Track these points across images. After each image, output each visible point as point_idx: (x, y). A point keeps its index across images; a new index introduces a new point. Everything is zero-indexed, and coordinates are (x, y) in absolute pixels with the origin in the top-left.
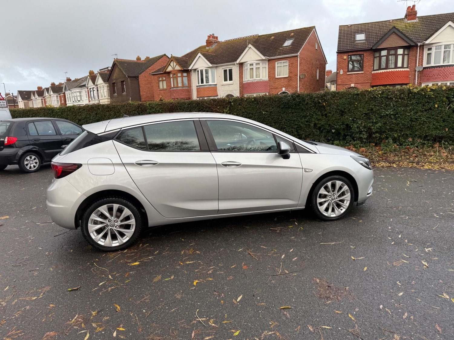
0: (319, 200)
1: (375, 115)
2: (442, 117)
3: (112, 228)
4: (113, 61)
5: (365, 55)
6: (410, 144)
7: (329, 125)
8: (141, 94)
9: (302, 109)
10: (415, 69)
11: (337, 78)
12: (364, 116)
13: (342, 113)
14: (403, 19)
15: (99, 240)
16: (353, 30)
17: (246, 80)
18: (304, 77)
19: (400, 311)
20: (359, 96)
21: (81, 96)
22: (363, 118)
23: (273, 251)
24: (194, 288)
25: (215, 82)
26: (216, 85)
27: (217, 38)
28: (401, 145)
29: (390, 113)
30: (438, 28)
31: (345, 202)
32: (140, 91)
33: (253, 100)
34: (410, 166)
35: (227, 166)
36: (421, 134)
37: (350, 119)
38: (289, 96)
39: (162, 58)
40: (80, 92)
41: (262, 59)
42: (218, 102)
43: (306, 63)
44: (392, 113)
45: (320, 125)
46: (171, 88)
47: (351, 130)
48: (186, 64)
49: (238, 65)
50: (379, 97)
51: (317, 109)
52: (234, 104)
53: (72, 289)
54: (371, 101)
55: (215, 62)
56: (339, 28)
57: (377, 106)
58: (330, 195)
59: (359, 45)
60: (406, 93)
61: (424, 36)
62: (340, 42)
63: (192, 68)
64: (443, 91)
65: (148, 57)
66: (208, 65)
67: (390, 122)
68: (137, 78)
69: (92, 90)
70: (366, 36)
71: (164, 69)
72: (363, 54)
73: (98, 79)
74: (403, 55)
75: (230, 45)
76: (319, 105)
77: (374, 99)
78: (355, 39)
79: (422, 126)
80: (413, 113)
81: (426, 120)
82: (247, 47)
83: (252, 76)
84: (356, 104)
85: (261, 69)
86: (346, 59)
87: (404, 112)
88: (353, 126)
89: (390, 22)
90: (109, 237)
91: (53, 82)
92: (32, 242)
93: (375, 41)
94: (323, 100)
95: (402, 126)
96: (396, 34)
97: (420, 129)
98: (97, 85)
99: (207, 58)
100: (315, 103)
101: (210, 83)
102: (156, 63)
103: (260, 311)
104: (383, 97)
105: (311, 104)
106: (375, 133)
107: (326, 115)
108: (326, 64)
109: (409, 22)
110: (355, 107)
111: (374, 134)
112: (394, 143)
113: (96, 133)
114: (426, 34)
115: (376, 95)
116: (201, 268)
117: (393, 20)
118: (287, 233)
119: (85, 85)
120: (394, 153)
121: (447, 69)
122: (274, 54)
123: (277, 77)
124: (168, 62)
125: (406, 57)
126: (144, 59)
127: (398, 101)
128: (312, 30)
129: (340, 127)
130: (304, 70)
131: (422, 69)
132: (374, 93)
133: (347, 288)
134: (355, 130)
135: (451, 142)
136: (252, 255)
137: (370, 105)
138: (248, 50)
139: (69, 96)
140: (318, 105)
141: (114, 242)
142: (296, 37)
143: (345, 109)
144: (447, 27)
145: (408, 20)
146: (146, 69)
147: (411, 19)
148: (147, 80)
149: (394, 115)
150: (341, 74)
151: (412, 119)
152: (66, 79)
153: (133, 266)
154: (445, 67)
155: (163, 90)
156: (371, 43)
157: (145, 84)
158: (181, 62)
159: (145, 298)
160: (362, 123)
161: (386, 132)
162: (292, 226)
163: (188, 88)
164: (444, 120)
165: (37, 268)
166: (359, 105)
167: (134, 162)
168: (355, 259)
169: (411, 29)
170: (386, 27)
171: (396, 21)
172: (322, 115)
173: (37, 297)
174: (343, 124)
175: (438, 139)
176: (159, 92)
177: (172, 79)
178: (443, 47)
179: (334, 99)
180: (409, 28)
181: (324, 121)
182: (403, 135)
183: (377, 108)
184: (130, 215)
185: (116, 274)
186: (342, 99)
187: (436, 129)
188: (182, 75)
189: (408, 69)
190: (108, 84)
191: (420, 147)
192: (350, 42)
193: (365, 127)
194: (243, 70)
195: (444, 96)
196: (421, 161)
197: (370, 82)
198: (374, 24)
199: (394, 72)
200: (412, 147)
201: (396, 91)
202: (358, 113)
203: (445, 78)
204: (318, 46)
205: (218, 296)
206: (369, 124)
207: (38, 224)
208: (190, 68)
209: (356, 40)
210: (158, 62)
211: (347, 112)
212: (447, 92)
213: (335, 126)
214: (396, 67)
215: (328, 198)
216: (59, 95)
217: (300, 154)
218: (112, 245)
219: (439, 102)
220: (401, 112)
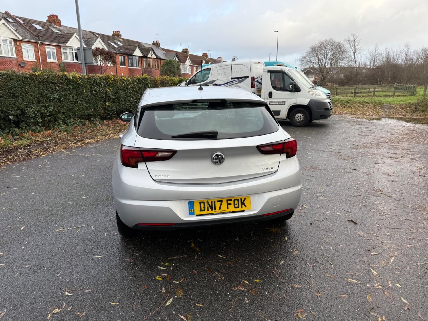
13: (15, 97)
20: (28, 79)
36: (78, 114)
37: (24, 103)
44: (57, 97)
50: (46, 81)
54: (39, 85)
57: (45, 90)
60: (64, 78)
64: (85, 79)
67: (57, 106)
77: (41, 83)
79: (78, 107)
81: (80, 103)
87: (66, 96)
95: (66, 108)
97: (77, 110)
104: (49, 81)
110: (26, 90)
129: (16, 112)
132: (40, 78)
134: (31, 115)
137: (39, 89)
143: (16, 93)
149: (58, 99)
151: (72, 102)
160: (35, 108)
161: (54, 115)
164: (90, 102)
166: (29, 89)
182: (67, 116)
183: (46, 92)
195: (87, 83)
202: (29, 97)
206: (41, 108)
211: (19, 96)
212: (88, 80)
213: (11, 112)
219: (85, 87)
220: (63, 96)
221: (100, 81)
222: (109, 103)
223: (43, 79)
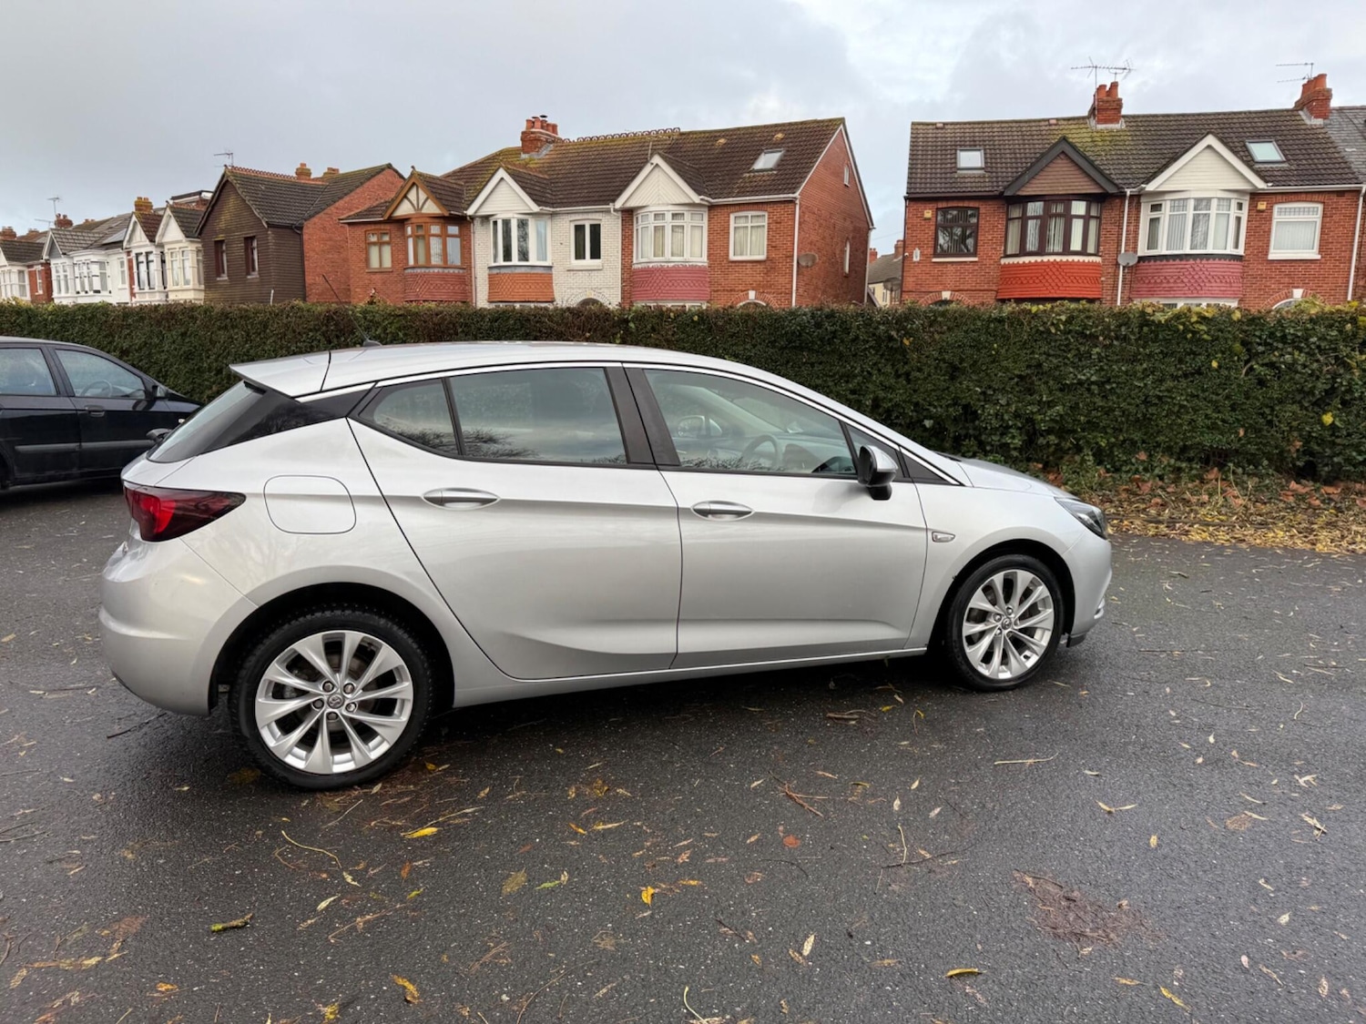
0: (970, 629)
1: (1046, 383)
2: (1228, 397)
3: (336, 711)
4: (223, 172)
5: (982, 211)
6: (1141, 468)
7: (917, 404)
8: (309, 279)
9: (841, 356)
10: (1116, 259)
11: (903, 272)
12: (1017, 384)
13: (954, 372)
14: (1083, 118)
15: (290, 752)
16: (949, 139)
17: (644, 260)
18: (810, 264)
19: (1302, 972)
20: (1004, 325)
21: (103, 276)
22: (1012, 388)
23: (860, 787)
24: (649, 912)
25: (546, 260)
26: (551, 267)
27: (554, 127)
28: (1117, 470)
29: (1088, 379)
30: (1177, 151)
31: (1038, 635)
32: (304, 272)
33: (696, 318)
34: (1151, 533)
35: (710, 516)
36: (1171, 440)
37: (977, 389)
38: (805, 314)
39: (380, 176)
40: (102, 264)
41: (691, 202)
42: (589, 318)
43: (817, 223)
44: (1094, 378)
45: (890, 404)
46: (405, 269)
47: (977, 422)
48: (458, 200)
49: (620, 214)
50: (1060, 331)
51: (882, 355)
52: (636, 327)
53: (225, 925)
54: (1036, 341)
55: (548, 201)
56: (912, 129)
57: (1053, 355)
58: (998, 614)
59: (967, 180)
60: (1135, 322)
61: (1140, 171)
62: (914, 171)
63: (476, 212)
64: (1232, 323)
65: (334, 170)
66: (527, 208)
67: (1088, 405)
68: (298, 232)
69: (142, 258)
70: (986, 158)
71: (388, 208)
72: (978, 208)
73: (167, 224)
74: (1086, 219)
75: (596, 153)
76: (890, 345)
77: (1045, 336)
78: (956, 163)
79: (1174, 418)
80: (1152, 382)
81: (1185, 403)
82: (649, 164)
83: (659, 250)
84: (994, 349)
85: (687, 230)
86: (929, 219)
87: (1128, 378)
88: (983, 411)
89: (1050, 125)
90: (323, 741)
91: (7, 226)
92: (31, 756)
93: (1010, 174)
94: (903, 332)
95: (1120, 416)
96: (1070, 158)
97: (1170, 426)
98: (161, 245)
99: (524, 185)
100: (878, 339)
101: (533, 261)
102: (358, 190)
103: (888, 988)
104: (1070, 331)
105: (868, 342)
106: (1044, 434)
107: (907, 374)
108: (870, 229)
109: (1100, 127)
110: (991, 355)
111: (1042, 435)
112: (1098, 464)
113: (292, 394)
114: (1148, 166)
115: (1053, 324)
116: (648, 844)
117: (1057, 119)
118: (880, 729)
119: (121, 242)
120: (1101, 494)
121: (1201, 266)
122: (725, 191)
123: (732, 257)
124: (402, 188)
125: (1093, 225)
126: (321, 175)
127: (1111, 345)
128: (837, 129)
129: (947, 411)
130: (811, 243)
131: (1136, 260)
132: (1045, 320)
133: (1125, 902)
134: (991, 424)
135: (1251, 467)
136: (801, 802)
137: (1033, 353)
138: (652, 170)
139: (62, 274)
140: (887, 347)
141: (338, 758)
142: (790, 144)
143: (962, 360)
144: (1200, 153)
145: (1099, 122)
146: (329, 206)
147: (1106, 121)
148: (330, 239)
149: (1100, 384)
150: (915, 262)
151: (1148, 400)
152: (55, 219)
153: (417, 839)
154: (1195, 260)
155: (381, 272)
156: (1000, 179)
157: (323, 251)
158: (443, 192)
159: (494, 951)
160: (1008, 404)
161: (1075, 431)
162: (888, 708)
163: (461, 271)
164: (1234, 404)
165: (75, 852)
166: (1003, 351)
167: (420, 493)
168: (1113, 810)
169: (1107, 148)
170: (1040, 137)
171: (1065, 123)
172: (898, 376)
173: (100, 958)
174: (955, 405)
175: (1217, 458)
176: (367, 276)
177: (411, 241)
178: (1191, 204)
179: (932, 329)
180: (1100, 144)
181: (901, 391)
182: (1124, 441)
183: (1055, 361)
184: (397, 668)
185: (366, 870)
186: (955, 331)
187: (1213, 428)
188: (444, 230)
189: (1098, 259)
190: (200, 245)
191: (1169, 478)
192: (943, 171)
193: (1017, 415)
194: (632, 230)
195: (1235, 338)
196: (1180, 518)
197: (994, 288)
198: (1007, 125)
199: (1059, 264)
200: (1146, 479)
201: (1108, 317)
202: (1000, 374)
203: (1196, 290)
204: (851, 176)
205: (735, 938)
206: (1029, 407)
207: (38, 692)
208: (470, 212)
209: (958, 166)
210: (366, 185)
211: (968, 369)
212: (1245, 328)
213: (932, 409)
214: (1066, 250)
215: (992, 622)
216: (26, 270)
217: (917, 485)
218: (331, 769)
219: (1223, 353)
220: (1118, 377)
221: (1307, 329)
222: (1334, 416)
223: (1049, 323)
